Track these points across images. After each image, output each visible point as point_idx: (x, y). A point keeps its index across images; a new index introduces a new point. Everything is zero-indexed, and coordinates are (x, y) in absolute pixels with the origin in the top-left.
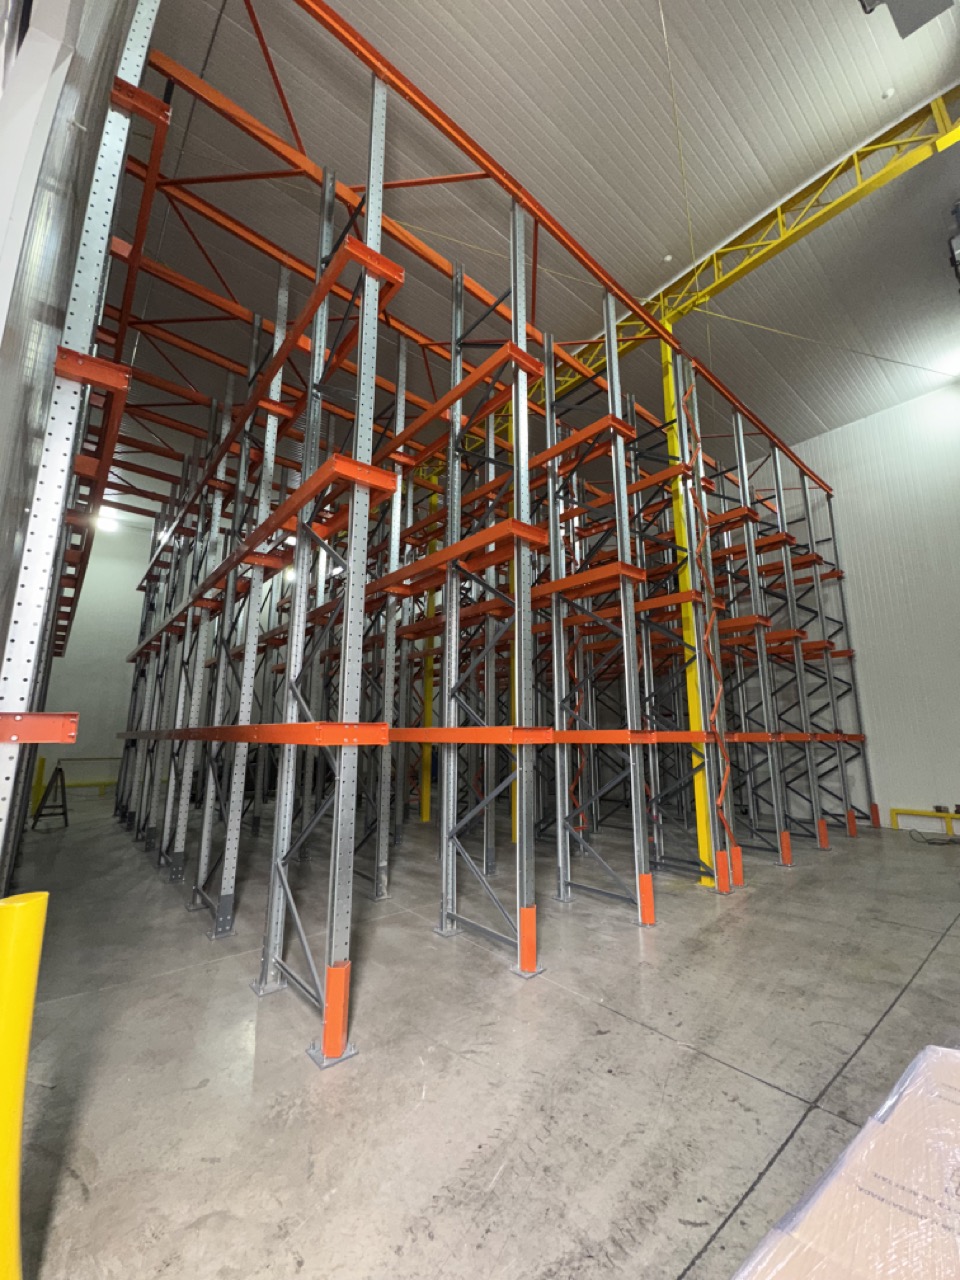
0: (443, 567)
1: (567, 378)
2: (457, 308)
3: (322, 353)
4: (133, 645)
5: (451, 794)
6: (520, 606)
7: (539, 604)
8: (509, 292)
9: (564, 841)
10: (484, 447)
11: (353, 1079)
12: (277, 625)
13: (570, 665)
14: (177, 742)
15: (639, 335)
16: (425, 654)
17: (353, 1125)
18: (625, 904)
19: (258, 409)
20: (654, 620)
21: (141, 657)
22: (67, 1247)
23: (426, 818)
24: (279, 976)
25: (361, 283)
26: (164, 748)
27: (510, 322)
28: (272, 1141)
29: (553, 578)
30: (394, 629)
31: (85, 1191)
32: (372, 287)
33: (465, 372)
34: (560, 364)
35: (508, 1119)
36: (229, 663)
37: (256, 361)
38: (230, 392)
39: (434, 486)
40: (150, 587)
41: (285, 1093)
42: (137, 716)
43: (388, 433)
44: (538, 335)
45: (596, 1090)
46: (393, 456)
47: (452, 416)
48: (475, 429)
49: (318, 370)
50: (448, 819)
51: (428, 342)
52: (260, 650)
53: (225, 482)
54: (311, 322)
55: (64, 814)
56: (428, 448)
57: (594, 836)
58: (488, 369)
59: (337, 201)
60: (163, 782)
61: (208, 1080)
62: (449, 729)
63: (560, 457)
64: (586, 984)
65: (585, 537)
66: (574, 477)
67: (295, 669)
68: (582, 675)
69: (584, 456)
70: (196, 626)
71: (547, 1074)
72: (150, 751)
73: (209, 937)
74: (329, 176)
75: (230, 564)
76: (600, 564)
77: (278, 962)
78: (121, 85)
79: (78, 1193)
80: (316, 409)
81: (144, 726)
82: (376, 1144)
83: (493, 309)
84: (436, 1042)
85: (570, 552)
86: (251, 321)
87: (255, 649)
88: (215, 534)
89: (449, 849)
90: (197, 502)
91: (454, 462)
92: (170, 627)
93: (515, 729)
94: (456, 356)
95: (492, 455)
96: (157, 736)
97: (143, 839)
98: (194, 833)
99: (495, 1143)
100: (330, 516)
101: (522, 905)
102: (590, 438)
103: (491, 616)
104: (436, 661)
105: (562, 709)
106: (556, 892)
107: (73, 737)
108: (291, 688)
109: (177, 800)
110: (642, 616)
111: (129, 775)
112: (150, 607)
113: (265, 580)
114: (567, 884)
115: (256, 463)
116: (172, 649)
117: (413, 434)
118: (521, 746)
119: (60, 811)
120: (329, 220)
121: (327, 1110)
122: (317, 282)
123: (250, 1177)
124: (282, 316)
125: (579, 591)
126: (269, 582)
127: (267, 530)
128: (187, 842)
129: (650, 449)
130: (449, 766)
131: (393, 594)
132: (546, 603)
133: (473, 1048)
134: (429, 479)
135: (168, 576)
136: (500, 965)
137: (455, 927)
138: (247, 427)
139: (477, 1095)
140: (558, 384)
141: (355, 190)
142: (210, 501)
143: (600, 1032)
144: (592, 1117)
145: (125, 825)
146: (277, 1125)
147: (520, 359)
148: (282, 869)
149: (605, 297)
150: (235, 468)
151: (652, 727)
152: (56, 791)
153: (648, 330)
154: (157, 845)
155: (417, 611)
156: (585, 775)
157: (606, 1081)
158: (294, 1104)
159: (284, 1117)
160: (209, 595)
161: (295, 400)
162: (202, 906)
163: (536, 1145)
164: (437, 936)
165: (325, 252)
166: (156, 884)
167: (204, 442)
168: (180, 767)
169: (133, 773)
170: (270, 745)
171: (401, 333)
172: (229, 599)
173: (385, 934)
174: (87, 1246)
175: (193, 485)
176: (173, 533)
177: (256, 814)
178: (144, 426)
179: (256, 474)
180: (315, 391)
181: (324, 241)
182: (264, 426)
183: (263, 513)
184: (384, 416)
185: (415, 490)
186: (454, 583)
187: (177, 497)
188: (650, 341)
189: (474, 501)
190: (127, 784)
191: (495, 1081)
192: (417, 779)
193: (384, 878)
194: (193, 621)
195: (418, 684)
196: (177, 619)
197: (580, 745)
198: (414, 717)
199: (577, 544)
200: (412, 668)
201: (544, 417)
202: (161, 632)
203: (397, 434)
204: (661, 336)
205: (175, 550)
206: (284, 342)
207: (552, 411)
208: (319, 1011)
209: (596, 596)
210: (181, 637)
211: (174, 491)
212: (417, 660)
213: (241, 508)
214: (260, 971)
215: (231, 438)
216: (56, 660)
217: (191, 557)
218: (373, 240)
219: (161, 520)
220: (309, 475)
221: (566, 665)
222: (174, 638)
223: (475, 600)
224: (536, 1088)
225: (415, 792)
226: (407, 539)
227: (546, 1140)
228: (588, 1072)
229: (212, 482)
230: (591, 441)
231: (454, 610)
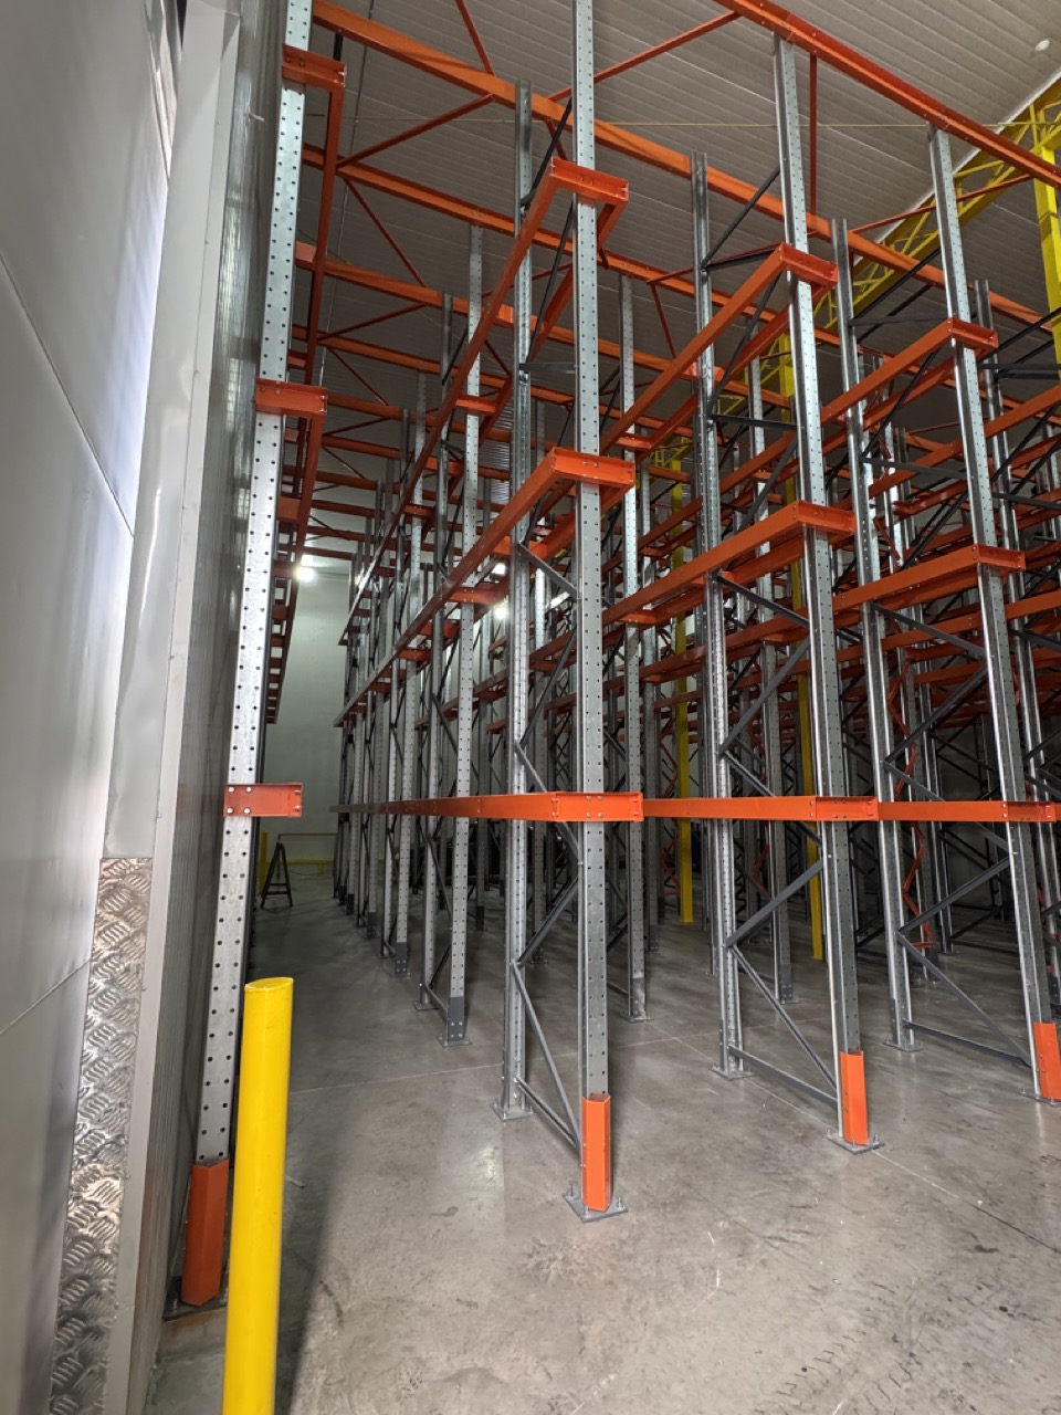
0: (700, 581)
1: (869, 281)
2: (699, 216)
3: (527, 322)
4: (338, 708)
5: (727, 888)
6: (816, 625)
7: (845, 621)
8: (778, 173)
9: (899, 964)
10: (747, 405)
11: (624, 1242)
12: (489, 676)
13: (894, 706)
14: (391, 816)
15: (993, 184)
16: (675, 702)
17: (629, 1300)
18: (1009, 1066)
19: (454, 409)
20: (1038, 630)
21: (348, 720)
22: (321, 1380)
23: (688, 918)
24: (523, 1099)
25: (572, 217)
26: (378, 823)
27: (780, 218)
28: (533, 1296)
29: (863, 582)
30: (637, 670)
31: (340, 1313)
32: (586, 216)
33: (716, 306)
34: (858, 260)
35: (843, 1341)
36: (442, 723)
37: (449, 353)
38: (422, 396)
39: (676, 473)
40: (352, 640)
41: (543, 1242)
42: (348, 787)
43: (614, 413)
44: (822, 226)
45: (982, 1332)
46: (622, 441)
47: (701, 372)
48: (732, 385)
49: (524, 345)
50: (724, 921)
51: (659, 276)
52: (475, 706)
53: (423, 507)
54: (512, 286)
55: (288, 893)
56: (667, 424)
57: (944, 959)
58: (748, 295)
59: (535, 121)
60: (380, 862)
61: (456, 1209)
62: (720, 801)
63: (865, 402)
64: (950, 1175)
65: (908, 516)
66: (889, 429)
67: (519, 728)
68: (913, 719)
69: (906, 393)
70: (402, 682)
71: (899, 1292)
72: (364, 827)
73: (442, 1043)
74: (523, 91)
75: (435, 606)
76: (936, 553)
77: (521, 1083)
78: (291, 54)
79: (332, 1314)
80: (523, 394)
81: (355, 799)
82: (659, 1331)
83: (753, 205)
84: (728, 1216)
85: (886, 541)
86: (440, 304)
87: (470, 705)
88: (416, 571)
89: (727, 964)
90: (394, 535)
91: (707, 434)
92: (375, 685)
93: (818, 799)
94: (701, 285)
95: (758, 416)
96: (370, 810)
97: (364, 925)
98: (416, 924)
99: (828, 1371)
100: (545, 532)
101: (841, 1049)
102: (914, 363)
103: (769, 643)
104: (691, 709)
105: (885, 771)
106: (890, 1036)
107: (298, 810)
108: (516, 750)
109: (395, 883)
110: (1016, 626)
111: (344, 854)
112: (353, 663)
113: (475, 621)
114: (907, 1026)
115: (456, 477)
116: (378, 709)
117: (645, 408)
118: (828, 824)
119: (284, 889)
120: (526, 148)
121: (595, 1274)
122: (516, 234)
123: (512, 1334)
124: (476, 289)
125: (904, 597)
126: (478, 623)
127: (474, 558)
128: (410, 932)
129: (1022, 360)
130: (721, 850)
131: (633, 624)
132: (855, 618)
133: (784, 1235)
134: (668, 466)
135: (369, 625)
136: (811, 1128)
137: (741, 1068)
138: (444, 436)
139: (794, 1298)
140: (856, 291)
141: (554, 99)
142: (408, 533)
143: (980, 1249)
144: (978, 1370)
145: (345, 908)
146: (537, 1278)
147: (798, 265)
148: (518, 973)
149: (932, 137)
150: (434, 490)
151: (1042, 797)
152: (279, 870)
153: (1012, 169)
154: (379, 934)
155: (662, 644)
156: (926, 866)
157: (998, 1323)
158: (555, 1259)
159: (545, 1271)
160: (413, 644)
161: (498, 392)
162: (430, 1006)
163: (889, 1388)
164: (716, 1076)
165: (524, 192)
166: (380, 977)
167: (397, 462)
168: (396, 845)
169: (349, 851)
170: (489, 821)
171: (622, 272)
172: (437, 646)
173: (648, 1067)
174: (341, 1381)
175: (388, 515)
176: (371, 576)
177: (480, 905)
178: (333, 455)
179: (456, 493)
180: (521, 373)
181: (522, 176)
182: (463, 432)
183: (468, 539)
184: (609, 390)
185: (651, 482)
186: (717, 601)
187: (373, 533)
188: (1011, 189)
189: (733, 487)
190: (344, 863)
191: (819, 1287)
192: (673, 865)
193: (641, 993)
194: (398, 676)
195: (667, 741)
196: (382, 674)
197: (916, 823)
198: (665, 784)
199: (897, 527)
200: (658, 721)
201: (838, 347)
202: (366, 691)
203: (626, 410)
204: (1034, 175)
205: (374, 595)
206: (482, 320)
207: (849, 334)
208: (575, 1150)
209: (930, 603)
210: (387, 696)
211: (368, 526)
212: (664, 710)
213: (443, 536)
214: (502, 1089)
215: (426, 453)
216: (269, 725)
217: (391, 601)
218: (585, 156)
219: (357, 562)
220: (520, 482)
221: (888, 707)
222: (380, 697)
223: (743, 622)
224: (882, 1308)
225: (671, 883)
226: (646, 550)
227: (906, 1385)
228: (966, 1303)
229: (408, 509)
230: (915, 369)
231: (718, 639)
